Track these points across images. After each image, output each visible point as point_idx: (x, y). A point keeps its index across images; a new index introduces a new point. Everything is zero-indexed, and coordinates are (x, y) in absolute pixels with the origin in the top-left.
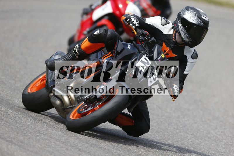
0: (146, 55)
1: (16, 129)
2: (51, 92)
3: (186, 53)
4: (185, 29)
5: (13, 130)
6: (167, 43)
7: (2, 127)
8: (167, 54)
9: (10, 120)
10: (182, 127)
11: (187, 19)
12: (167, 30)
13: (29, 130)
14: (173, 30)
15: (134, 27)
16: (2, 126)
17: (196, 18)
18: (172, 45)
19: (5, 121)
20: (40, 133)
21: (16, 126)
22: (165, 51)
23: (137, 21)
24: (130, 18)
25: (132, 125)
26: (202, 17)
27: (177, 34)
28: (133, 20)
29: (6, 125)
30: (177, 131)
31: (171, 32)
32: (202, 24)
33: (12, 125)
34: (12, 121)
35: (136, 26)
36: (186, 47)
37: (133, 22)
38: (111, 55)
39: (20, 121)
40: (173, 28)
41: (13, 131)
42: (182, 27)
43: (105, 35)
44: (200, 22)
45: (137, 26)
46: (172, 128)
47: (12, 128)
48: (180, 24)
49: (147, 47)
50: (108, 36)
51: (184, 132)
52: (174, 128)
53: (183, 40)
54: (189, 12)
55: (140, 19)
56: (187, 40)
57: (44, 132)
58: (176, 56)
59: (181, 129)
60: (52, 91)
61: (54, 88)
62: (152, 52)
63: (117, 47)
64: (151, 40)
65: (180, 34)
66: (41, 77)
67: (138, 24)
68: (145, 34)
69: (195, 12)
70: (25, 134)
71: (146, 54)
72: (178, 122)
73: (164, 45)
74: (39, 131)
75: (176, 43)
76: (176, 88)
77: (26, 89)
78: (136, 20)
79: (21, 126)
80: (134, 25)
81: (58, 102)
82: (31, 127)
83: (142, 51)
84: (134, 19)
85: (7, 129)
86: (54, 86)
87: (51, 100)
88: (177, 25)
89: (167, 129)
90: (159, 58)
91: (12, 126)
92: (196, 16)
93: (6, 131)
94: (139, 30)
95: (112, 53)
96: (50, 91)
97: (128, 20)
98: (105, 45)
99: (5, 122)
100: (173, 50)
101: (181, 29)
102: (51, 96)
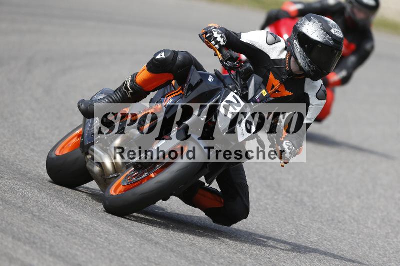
0: (236, 91)
1: (108, 254)
2: (87, 153)
3: (307, 90)
4: (304, 51)
5: (103, 256)
6: (277, 74)
7: (85, 251)
8: (277, 91)
9: (98, 238)
10: (393, 253)
11: (307, 34)
12: (276, 52)
13: (131, 256)
14: (285, 52)
15: (217, 46)
16: (85, 248)
17: (322, 32)
18: (284, 77)
19: (90, 240)
20: (151, 262)
21: (109, 250)
22: (273, 87)
23: (221, 37)
24: (211, 32)
25: (220, 206)
26: (332, 31)
27: (292, 59)
28: (215, 34)
29: (91, 246)
30: (385, 259)
31: (284, 55)
32: (331, 42)
33: (100, 247)
34: (102, 240)
35: (220, 45)
36: (308, 80)
37: (217, 38)
38: (181, 91)
39: (116, 240)
40: (286, 49)
41: (103, 258)
42: (299, 48)
43: (172, 60)
44: (328, 38)
45: (223, 45)
46: (376, 255)
47: (101, 252)
48: (295, 42)
49: (238, 78)
50: (177, 61)
51: (397, 261)
52: (380, 254)
53: (301, 68)
54: (311, 23)
55: (232, 34)
56: (307, 68)
57: (156, 259)
58: (291, 94)
59: (392, 255)
60: (90, 152)
61: (92, 147)
62: (246, 87)
63: (190, 79)
64: (245, 68)
65: (296, 59)
66: (78, 132)
67: (224, 42)
68: (235, 57)
69: (319, 22)
70: (123, 262)
71: (237, 89)
72: (386, 245)
73: (271, 76)
74: (148, 258)
75: (290, 73)
76: (287, 145)
77: (53, 151)
78: (220, 35)
79: (117, 250)
80: (217, 42)
81: (97, 169)
82: (135, 251)
83: (230, 84)
84: (218, 33)
85: (93, 255)
86: (93, 144)
87: (87, 165)
88: (292, 44)
89: (368, 256)
90: (257, 97)
91: (101, 249)
92: (322, 29)
93: (91, 257)
94: (225, 51)
95: (182, 89)
96: (86, 151)
97: (207, 36)
98: (173, 76)
99: (90, 243)
100: (286, 84)
101: (298, 49)
102: (88, 159)
